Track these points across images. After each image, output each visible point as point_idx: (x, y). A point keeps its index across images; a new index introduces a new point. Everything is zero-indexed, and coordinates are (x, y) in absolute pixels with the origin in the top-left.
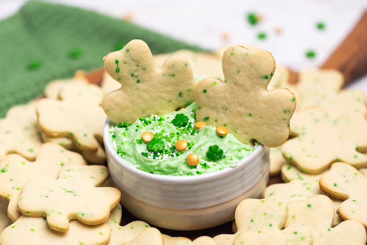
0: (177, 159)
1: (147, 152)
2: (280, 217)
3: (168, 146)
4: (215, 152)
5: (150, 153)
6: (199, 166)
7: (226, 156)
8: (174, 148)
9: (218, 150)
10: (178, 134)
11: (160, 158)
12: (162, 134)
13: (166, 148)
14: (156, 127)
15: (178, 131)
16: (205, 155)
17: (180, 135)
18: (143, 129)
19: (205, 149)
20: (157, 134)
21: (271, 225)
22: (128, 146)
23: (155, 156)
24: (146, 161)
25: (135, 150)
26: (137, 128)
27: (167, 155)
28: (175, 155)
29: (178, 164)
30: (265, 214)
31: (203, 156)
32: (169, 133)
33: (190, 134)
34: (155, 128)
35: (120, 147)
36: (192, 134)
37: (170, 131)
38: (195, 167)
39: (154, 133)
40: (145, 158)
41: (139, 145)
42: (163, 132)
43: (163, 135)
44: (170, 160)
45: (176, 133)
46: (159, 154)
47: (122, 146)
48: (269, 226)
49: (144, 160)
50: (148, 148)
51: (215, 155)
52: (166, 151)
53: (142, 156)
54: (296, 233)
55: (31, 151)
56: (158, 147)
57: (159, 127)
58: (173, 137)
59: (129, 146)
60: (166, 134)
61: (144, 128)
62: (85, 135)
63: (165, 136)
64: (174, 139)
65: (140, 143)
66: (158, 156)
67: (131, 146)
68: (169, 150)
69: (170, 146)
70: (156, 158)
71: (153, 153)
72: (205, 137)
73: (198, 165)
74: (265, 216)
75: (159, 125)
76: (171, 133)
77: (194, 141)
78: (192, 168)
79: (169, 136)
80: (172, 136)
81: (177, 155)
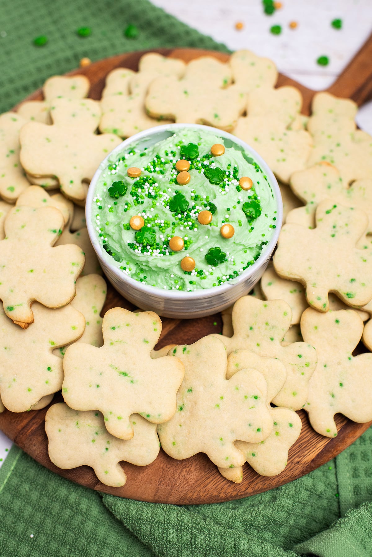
0: (169, 260)
1: (135, 242)
2: (283, 330)
3: (160, 239)
4: (216, 257)
5: (138, 245)
6: (194, 273)
7: (229, 259)
8: (167, 243)
9: (221, 254)
10: (174, 224)
11: (149, 253)
12: (154, 220)
13: (158, 241)
14: (149, 209)
15: (174, 221)
16: (203, 258)
17: (175, 227)
18: (133, 209)
19: (205, 251)
20: (149, 219)
21: (272, 339)
22: (113, 228)
23: (143, 249)
24: (132, 254)
25: (120, 236)
26: (126, 207)
27: (158, 251)
28: (167, 254)
29: (170, 266)
30: (267, 324)
31: (201, 259)
32: (163, 221)
33: (188, 228)
34: (147, 210)
35: (104, 228)
36: (190, 229)
37: (165, 218)
38: (190, 273)
39: (146, 217)
40: (132, 250)
41: (126, 231)
42: (156, 218)
43: (156, 221)
44: (161, 259)
45: (171, 223)
46: (148, 247)
47: (106, 227)
48: (269, 340)
49: (130, 252)
50: (136, 238)
51: (216, 260)
52: (157, 244)
53: (129, 247)
54: (300, 356)
55: (12, 189)
56: (148, 241)
57: (152, 209)
58: (167, 227)
59: (115, 228)
60: (159, 222)
61: (135, 209)
62: (72, 182)
63: (158, 224)
64: (169, 230)
65: (128, 229)
66: (147, 251)
67: (116, 228)
68: (161, 244)
69: (163, 240)
70: (145, 253)
71: (141, 245)
72: (207, 237)
73: (193, 271)
74: (267, 326)
75: (153, 207)
76: (166, 222)
77: (193, 238)
78: (185, 274)
79: (163, 225)
80: (166, 225)
81: (170, 254)
